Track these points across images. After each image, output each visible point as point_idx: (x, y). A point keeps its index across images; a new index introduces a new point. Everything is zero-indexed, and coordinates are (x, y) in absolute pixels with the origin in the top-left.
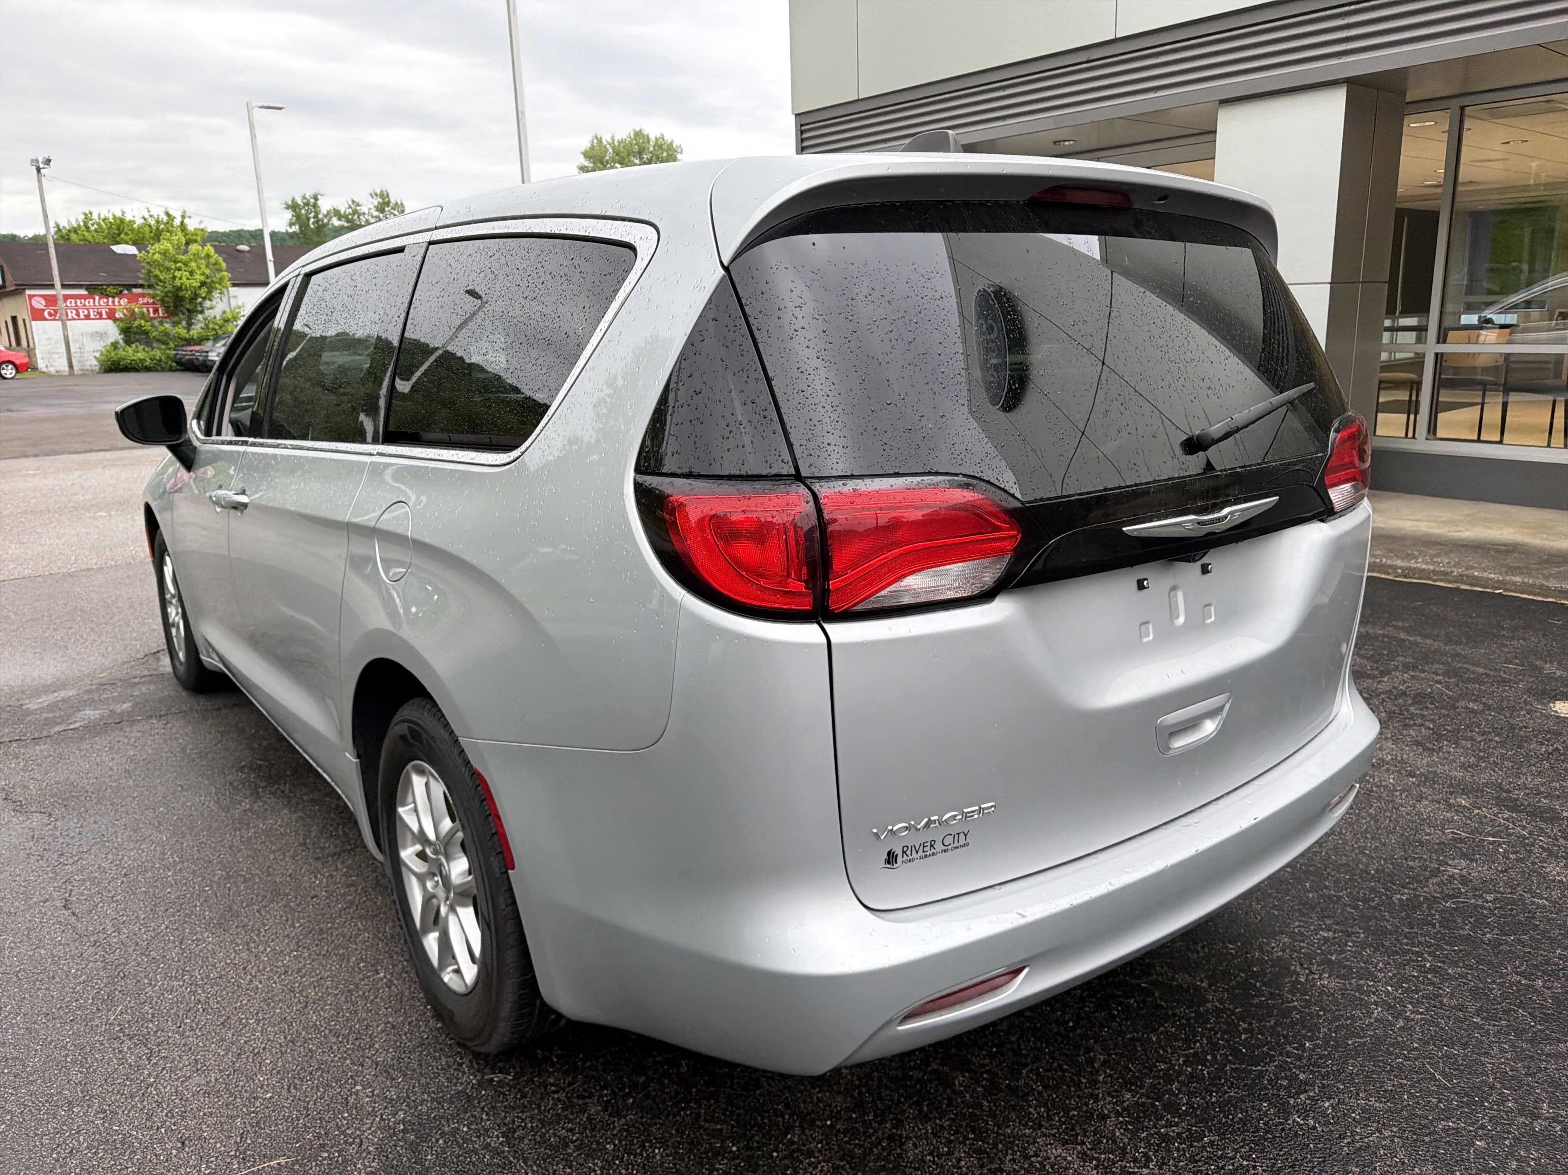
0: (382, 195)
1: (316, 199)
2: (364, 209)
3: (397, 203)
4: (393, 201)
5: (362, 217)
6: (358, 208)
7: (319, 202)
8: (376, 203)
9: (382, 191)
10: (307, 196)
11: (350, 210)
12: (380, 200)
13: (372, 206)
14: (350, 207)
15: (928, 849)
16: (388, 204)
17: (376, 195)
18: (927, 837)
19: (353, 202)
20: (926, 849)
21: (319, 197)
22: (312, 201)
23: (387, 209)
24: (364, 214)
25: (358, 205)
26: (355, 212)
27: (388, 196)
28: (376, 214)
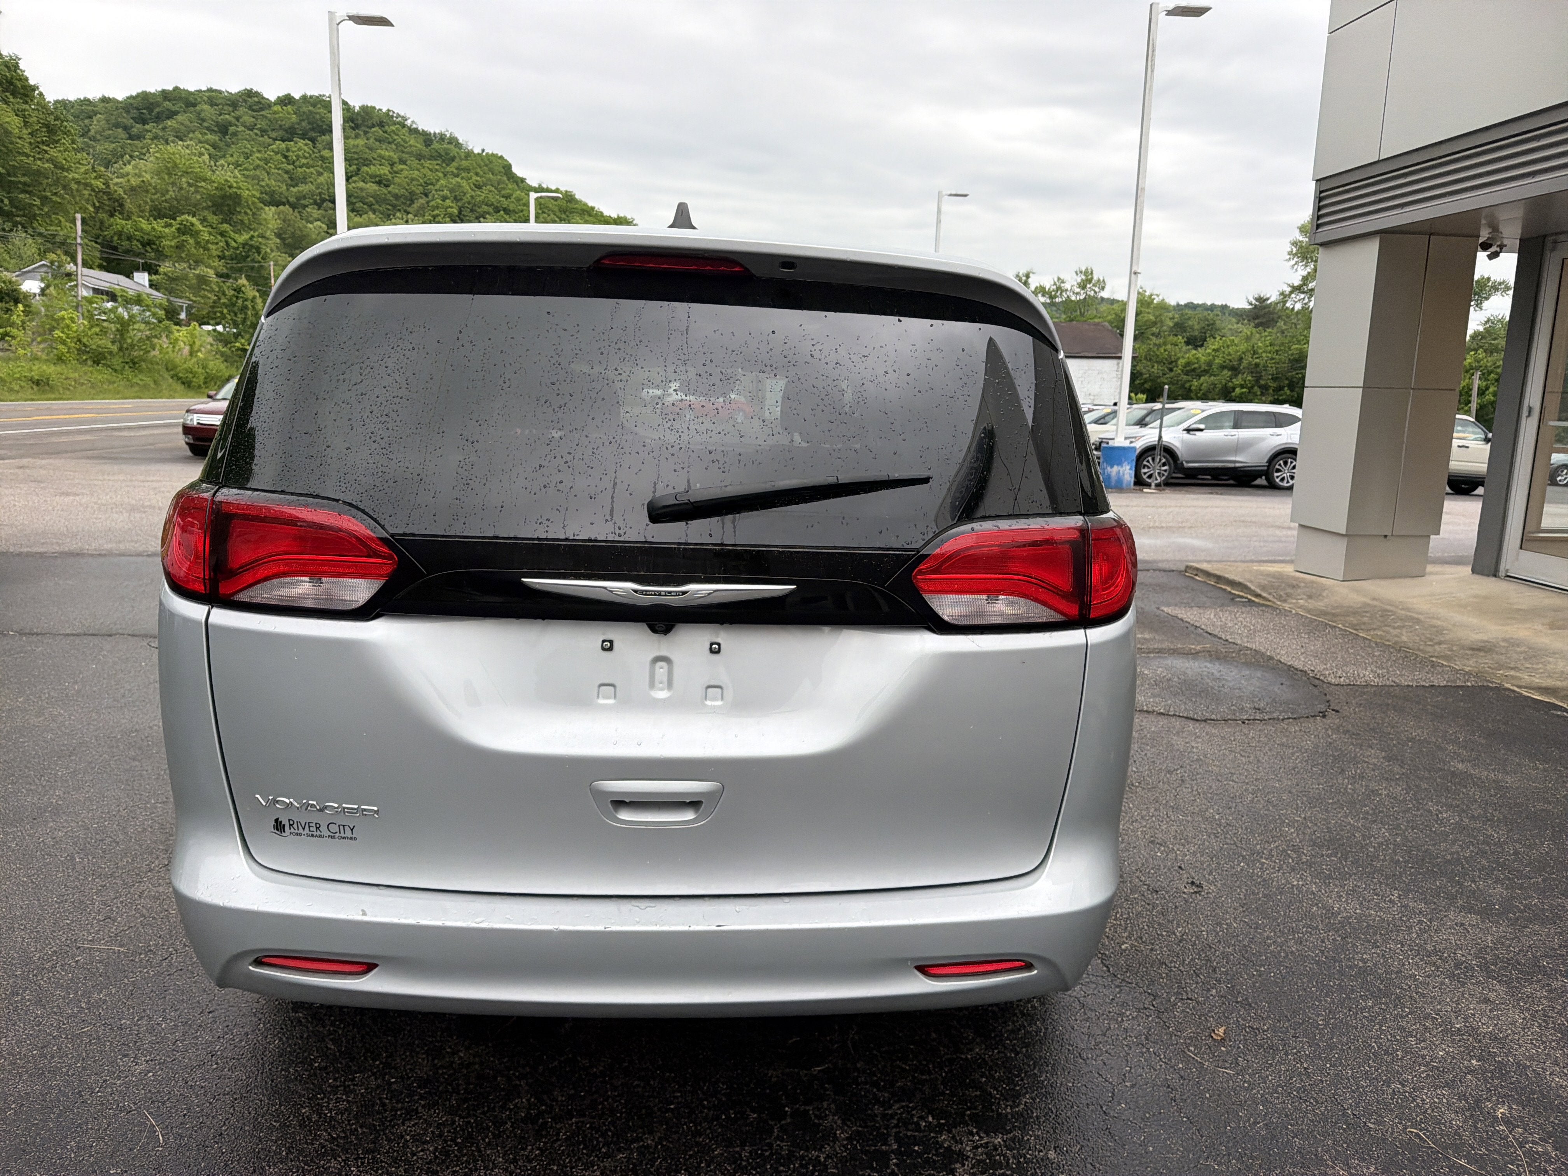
0: (1086, 273)
1: (1028, 276)
2: (1067, 286)
3: (1099, 280)
4: (1095, 278)
5: (1064, 294)
6: (1062, 285)
7: (1030, 280)
8: (1079, 280)
9: (1087, 269)
10: (1021, 275)
11: (1055, 287)
12: (1084, 277)
13: (1075, 283)
14: (1055, 284)
15: (314, 830)
16: (1090, 281)
17: (1081, 272)
18: (315, 818)
19: (1059, 279)
20: (311, 829)
21: (1031, 275)
22: (1024, 278)
23: (1088, 286)
24: (1067, 290)
25: (1063, 282)
26: (1059, 288)
27: (1092, 273)
28: (1078, 290)
